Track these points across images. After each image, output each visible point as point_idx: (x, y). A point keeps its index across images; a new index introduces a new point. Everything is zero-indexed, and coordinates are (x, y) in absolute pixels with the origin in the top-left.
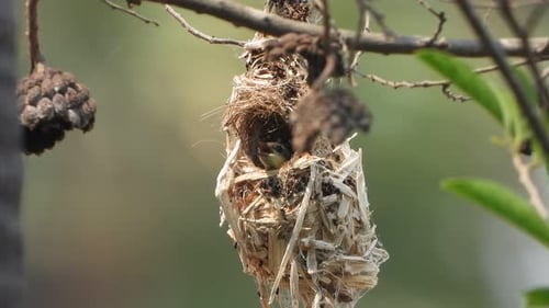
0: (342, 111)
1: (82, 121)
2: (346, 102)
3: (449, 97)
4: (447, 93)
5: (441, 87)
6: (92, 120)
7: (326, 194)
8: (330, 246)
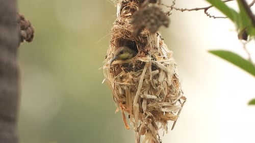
0: (156, 17)
1: (27, 36)
2: (158, 13)
3: (208, 15)
4: (207, 14)
5: (204, 10)
6: (32, 36)
7: (153, 70)
8: (154, 97)
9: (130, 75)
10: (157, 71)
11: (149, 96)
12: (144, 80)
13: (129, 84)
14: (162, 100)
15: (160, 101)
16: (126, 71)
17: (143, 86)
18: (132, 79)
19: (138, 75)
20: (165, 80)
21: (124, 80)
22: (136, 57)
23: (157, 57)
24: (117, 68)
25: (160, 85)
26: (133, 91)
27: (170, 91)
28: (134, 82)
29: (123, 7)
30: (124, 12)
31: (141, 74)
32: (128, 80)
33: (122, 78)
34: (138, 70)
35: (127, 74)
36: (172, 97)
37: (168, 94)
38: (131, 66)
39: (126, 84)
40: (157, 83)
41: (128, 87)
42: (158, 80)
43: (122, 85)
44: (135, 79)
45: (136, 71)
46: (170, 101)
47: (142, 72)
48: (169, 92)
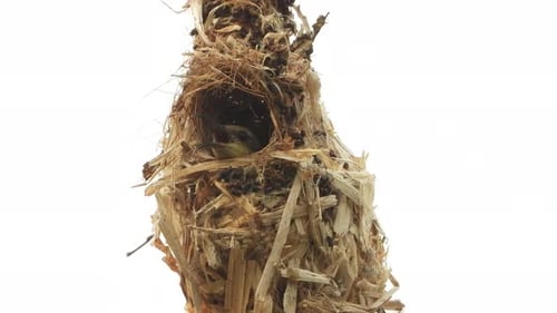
7: (323, 194)
8: (321, 278)
9: (248, 204)
10: (332, 199)
11: (305, 275)
12: (293, 221)
13: (243, 231)
14: (343, 294)
15: (338, 293)
16: (236, 192)
17: (289, 241)
18: (256, 216)
19: (274, 203)
20: (353, 230)
21: (227, 219)
22: (268, 148)
23: (326, 160)
24: (202, 185)
25: (337, 243)
26: (255, 254)
27: (364, 270)
28: (261, 227)
29: (211, 7)
30: (215, 21)
31: (283, 203)
32: (241, 220)
33: (217, 215)
34: (274, 189)
35: (240, 200)
36: (368, 289)
37: (360, 277)
38: (253, 175)
39: (233, 231)
40: (331, 235)
41: (241, 242)
42: (332, 229)
43: (219, 236)
44: (266, 216)
45: (266, 193)
46: (363, 301)
47: (285, 196)
48: (363, 273)
